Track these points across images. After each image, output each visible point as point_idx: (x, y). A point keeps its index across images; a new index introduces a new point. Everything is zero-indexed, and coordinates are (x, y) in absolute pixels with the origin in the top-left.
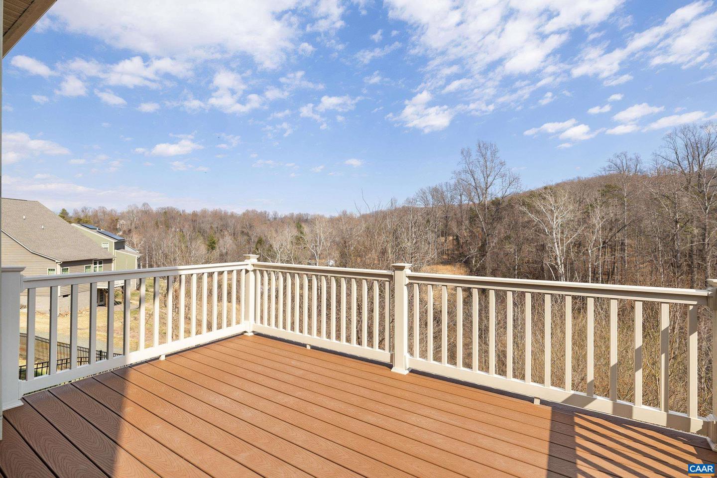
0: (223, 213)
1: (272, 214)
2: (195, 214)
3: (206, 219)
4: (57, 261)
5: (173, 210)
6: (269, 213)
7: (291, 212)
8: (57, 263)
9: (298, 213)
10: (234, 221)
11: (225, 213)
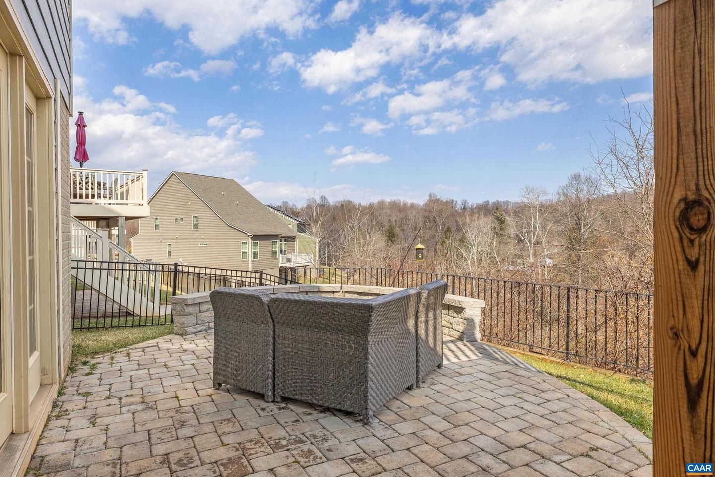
0: (402, 204)
1: (460, 203)
2: (371, 206)
3: (384, 211)
4: (249, 234)
5: (349, 202)
6: (456, 202)
7: (485, 200)
8: (249, 236)
9: (494, 200)
10: (414, 212)
11: (404, 203)
